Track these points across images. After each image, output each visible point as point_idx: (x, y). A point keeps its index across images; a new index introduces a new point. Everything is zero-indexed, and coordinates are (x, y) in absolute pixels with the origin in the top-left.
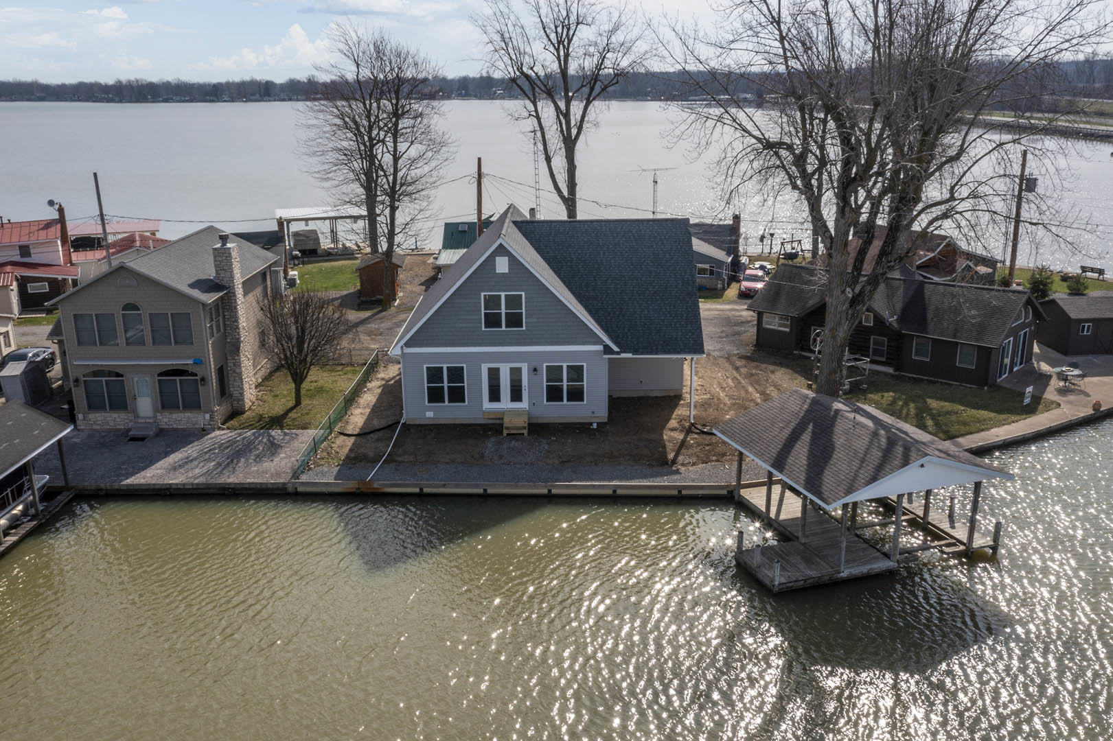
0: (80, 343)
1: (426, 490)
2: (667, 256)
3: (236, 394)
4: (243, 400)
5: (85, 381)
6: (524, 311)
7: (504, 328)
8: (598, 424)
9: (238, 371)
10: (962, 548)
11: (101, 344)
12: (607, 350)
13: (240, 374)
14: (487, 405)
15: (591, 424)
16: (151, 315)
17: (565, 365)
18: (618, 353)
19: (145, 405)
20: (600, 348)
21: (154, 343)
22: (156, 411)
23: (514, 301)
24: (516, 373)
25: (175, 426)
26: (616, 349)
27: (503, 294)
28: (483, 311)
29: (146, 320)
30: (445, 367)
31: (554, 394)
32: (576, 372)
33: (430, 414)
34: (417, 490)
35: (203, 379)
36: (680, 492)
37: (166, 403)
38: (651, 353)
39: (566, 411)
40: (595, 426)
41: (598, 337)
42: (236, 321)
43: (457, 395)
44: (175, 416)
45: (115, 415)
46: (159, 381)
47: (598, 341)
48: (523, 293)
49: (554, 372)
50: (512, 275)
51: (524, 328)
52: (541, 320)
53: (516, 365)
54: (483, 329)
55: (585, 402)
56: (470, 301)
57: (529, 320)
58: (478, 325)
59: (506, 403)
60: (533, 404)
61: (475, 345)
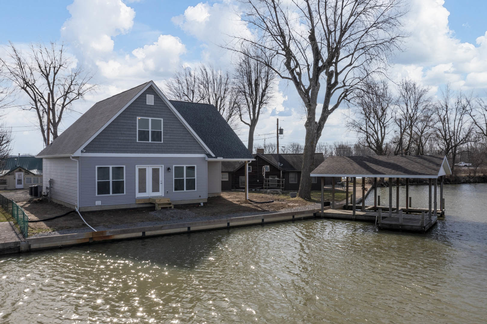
1: (148, 233)
6: (162, 130)
7: (150, 141)
12: (209, 156)
14: (139, 195)
15: (200, 204)
17: (185, 166)
18: (214, 158)
20: (203, 156)
24: (156, 172)
26: (213, 155)
27: (150, 119)
28: (137, 129)
30: (111, 167)
31: (179, 185)
32: (191, 171)
33: (98, 203)
39: (185, 196)
40: (202, 204)
41: (204, 149)
43: (118, 188)
47: (204, 152)
48: (162, 119)
49: (179, 170)
50: (155, 107)
51: (162, 142)
52: (172, 137)
53: (156, 167)
54: (137, 141)
55: (196, 190)
56: (129, 121)
57: (165, 137)
58: (134, 138)
59: (149, 193)
60: (166, 192)
61: (131, 152)
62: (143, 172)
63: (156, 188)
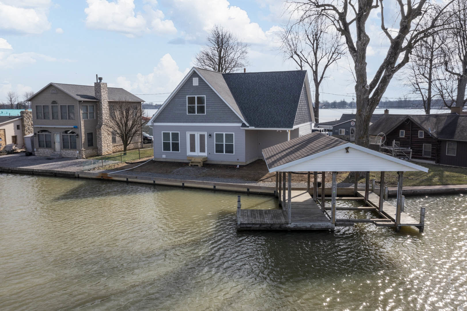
0: (37, 118)
1: (129, 180)
2: (289, 86)
3: (99, 147)
4: (102, 150)
5: (38, 134)
6: (205, 105)
7: (196, 114)
8: (240, 166)
9: (100, 137)
10: (392, 223)
11: (44, 118)
12: (244, 125)
13: (101, 138)
14: (189, 153)
15: (236, 166)
16: (61, 106)
17: (224, 133)
18: (248, 127)
19: (58, 146)
20: (240, 125)
21: (62, 118)
22: (61, 149)
23: (201, 100)
24: (202, 137)
25: (67, 156)
26: (247, 125)
27: (196, 96)
28: (187, 105)
29: (59, 108)
30: (171, 132)
31: (219, 149)
32: (229, 137)
33: (164, 156)
34: (125, 179)
35: (77, 135)
36: (248, 189)
37: (65, 146)
38: (265, 127)
39: (224, 158)
40: (238, 167)
41: (240, 119)
42: (102, 115)
43: (176, 147)
44: (67, 151)
45: (47, 150)
46: (63, 135)
47: (240, 121)
48: (205, 96)
49: (219, 137)
50: (200, 87)
51: (205, 114)
52: (213, 110)
53: (202, 133)
54: (187, 114)
55: (234, 154)
56: (182, 100)
57: (208, 110)
58: (185, 112)
59: (198, 153)
60: (209, 154)
61: (184, 122)
62: (192, 137)
63: (202, 150)
